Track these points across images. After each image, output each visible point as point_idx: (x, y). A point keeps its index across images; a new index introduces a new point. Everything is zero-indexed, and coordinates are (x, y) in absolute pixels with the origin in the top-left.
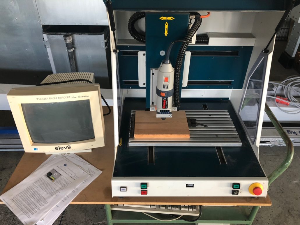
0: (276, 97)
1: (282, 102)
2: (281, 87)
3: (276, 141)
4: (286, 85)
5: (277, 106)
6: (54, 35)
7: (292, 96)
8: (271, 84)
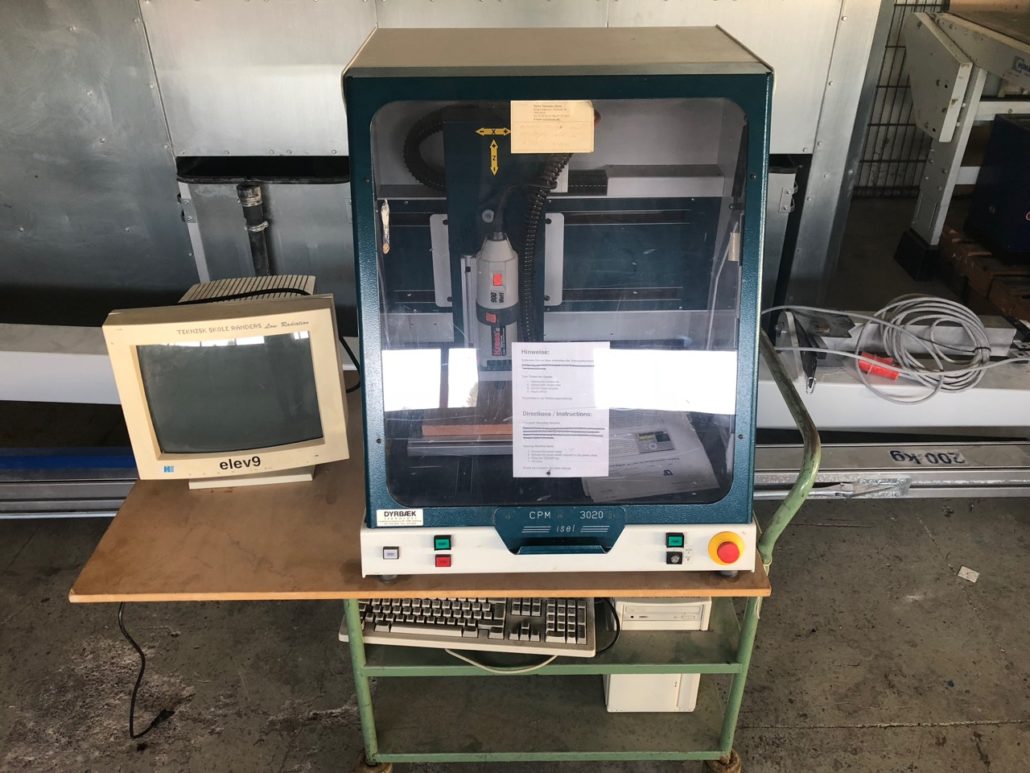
0: (860, 354)
1: (877, 372)
2: (875, 326)
3: (858, 482)
4: (889, 321)
5: (862, 382)
6: (209, 186)
7: (904, 352)
8: (846, 319)
